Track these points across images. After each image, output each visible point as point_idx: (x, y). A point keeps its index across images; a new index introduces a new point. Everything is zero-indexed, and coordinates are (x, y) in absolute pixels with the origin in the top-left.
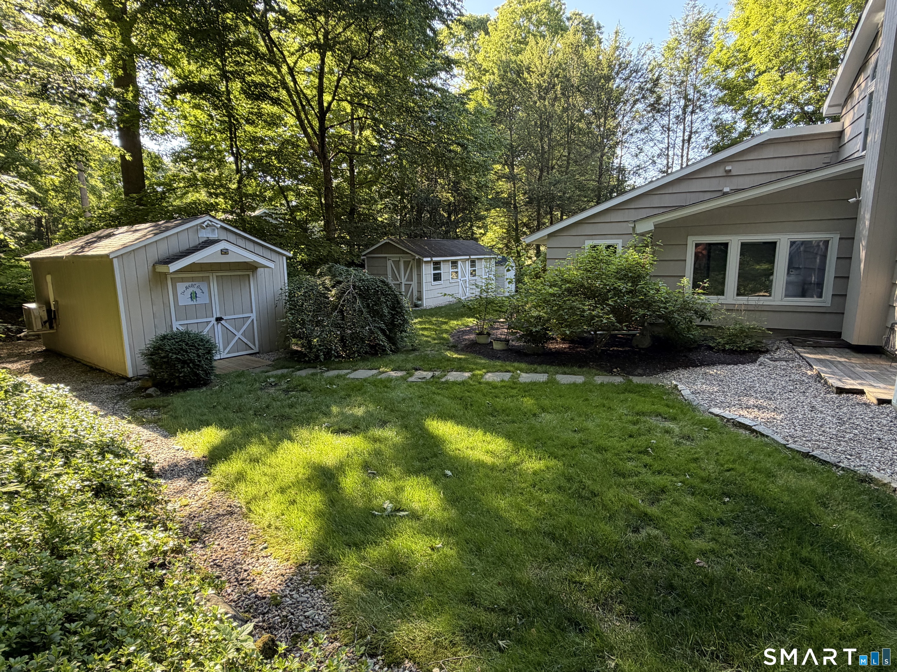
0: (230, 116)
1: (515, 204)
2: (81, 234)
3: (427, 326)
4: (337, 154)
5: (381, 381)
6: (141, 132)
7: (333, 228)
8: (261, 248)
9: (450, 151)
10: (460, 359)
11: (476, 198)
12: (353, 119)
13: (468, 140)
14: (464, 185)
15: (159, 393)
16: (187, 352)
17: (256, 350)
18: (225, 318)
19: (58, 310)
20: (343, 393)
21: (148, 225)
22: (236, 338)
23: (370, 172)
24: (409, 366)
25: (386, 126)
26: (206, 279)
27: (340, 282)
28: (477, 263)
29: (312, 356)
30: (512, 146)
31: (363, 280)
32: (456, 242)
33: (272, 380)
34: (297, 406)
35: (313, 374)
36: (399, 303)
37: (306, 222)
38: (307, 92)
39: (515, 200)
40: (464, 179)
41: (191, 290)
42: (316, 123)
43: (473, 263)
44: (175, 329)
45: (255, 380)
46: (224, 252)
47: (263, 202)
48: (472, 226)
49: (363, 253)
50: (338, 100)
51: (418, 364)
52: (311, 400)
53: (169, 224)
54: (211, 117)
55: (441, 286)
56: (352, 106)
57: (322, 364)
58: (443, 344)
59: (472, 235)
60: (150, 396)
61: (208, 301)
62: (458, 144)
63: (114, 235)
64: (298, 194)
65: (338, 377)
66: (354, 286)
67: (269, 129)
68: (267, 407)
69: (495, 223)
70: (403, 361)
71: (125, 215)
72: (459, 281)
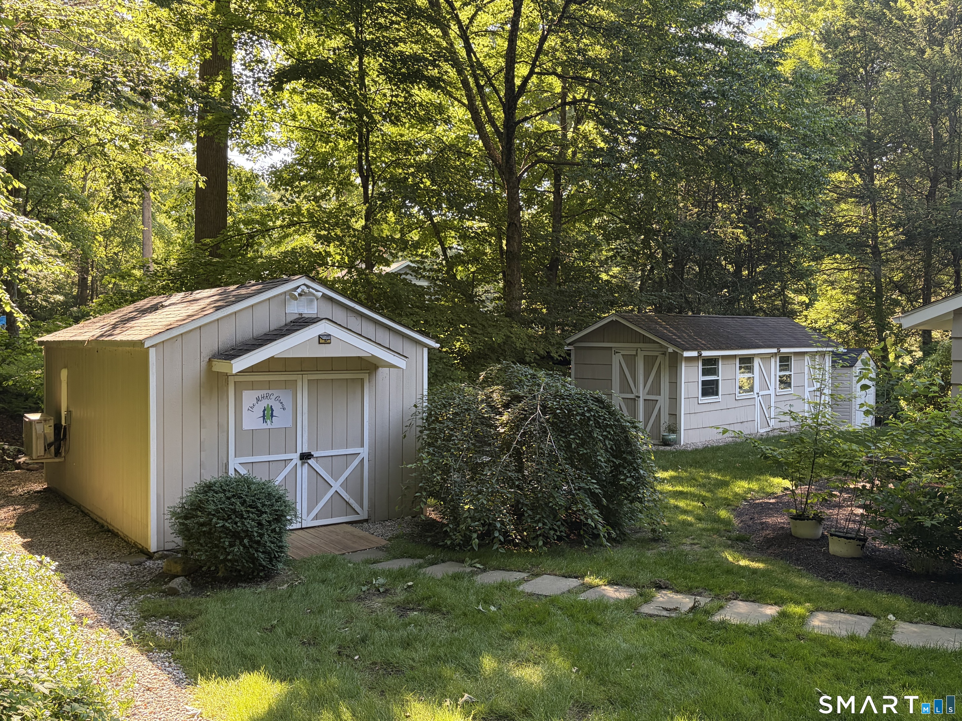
0: (361, 111)
1: (875, 248)
2: (126, 301)
3: (686, 489)
4: (533, 165)
5: (586, 607)
6: (229, 143)
7: (516, 294)
8: (387, 332)
9: (744, 152)
10: (755, 571)
11: (794, 237)
12: (564, 104)
13: (780, 129)
14: (769, 213)
15: (189, 589)
16: (242, 517)
17: (363, 515)
18: (315, 454)
19: (69, 425)
20: (508, 626)
21: (214, 291)
22: (331, 492)
23: (590, 195)
24: (644, 577)
25: (621, 113)
26: (290, 386)
27: (517, 399)
28: (794, 363)
29: (458, 538)
30: (868, 135)
31: (562, 397)
32: (750, 319)
33: (381, 580)
34: (418, 645)
35: (456, 577)
36: (628, 442)
37: (472, 283)
38: (489, 63)
39: (875, 238)
40: (770, 202)
41: (264, 403)
42: (499, 115)
43: (785, 361)
44: (231, 473)
45: (352, 578)
46: (324, 339)
47: (403, 250)
48: (784, 288)
49: (568, 341)
50: (540, 74)
51: (664, 574)
52: (445, 635)
53: (243, 291)
54: (333, 114)
55: (717, 407)
56: (564, 82)
57: (474, 555)
58: (718, 531)
59: (784, 305)
60: (173, 592)
61: (290, 424)
62: (760, 138)
63: (163, 306)
64: (464, 237)
65: (502, 586)
66: (544, 409)
67: (421, 130)
68: (363, 640)
69: (832, 283)
70: (632, 564)
71: (192, 272)
72: (756, 396)
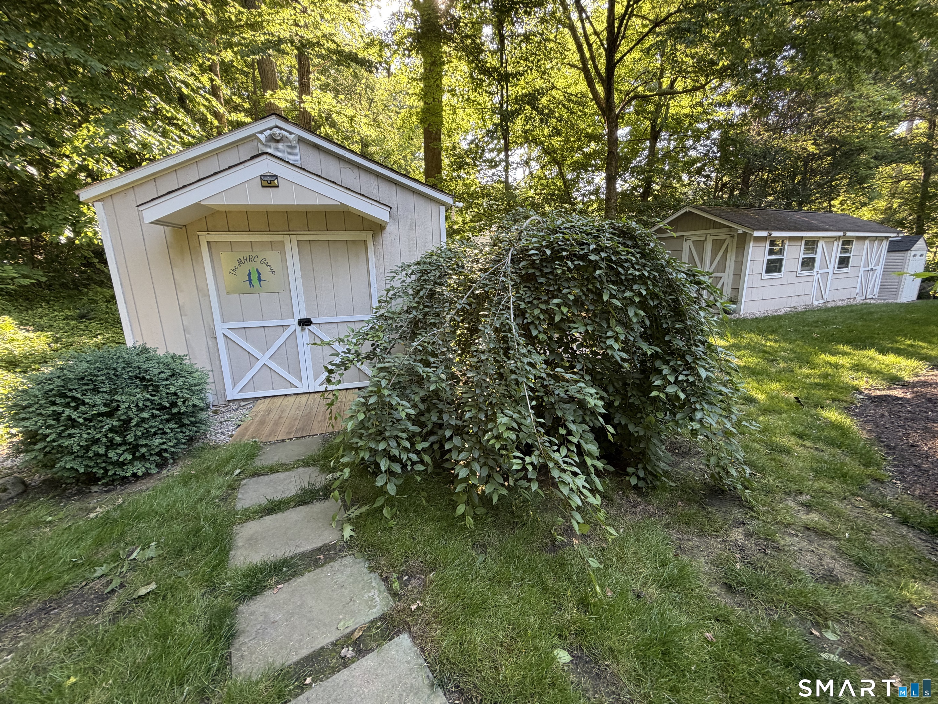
18: (315, 320)
26: (278, 247)
28: (855, 247)
41: (249, 266)
43: (847, 244)
46: (268, 182)
55: (779, 282)
72: (815, 273)
